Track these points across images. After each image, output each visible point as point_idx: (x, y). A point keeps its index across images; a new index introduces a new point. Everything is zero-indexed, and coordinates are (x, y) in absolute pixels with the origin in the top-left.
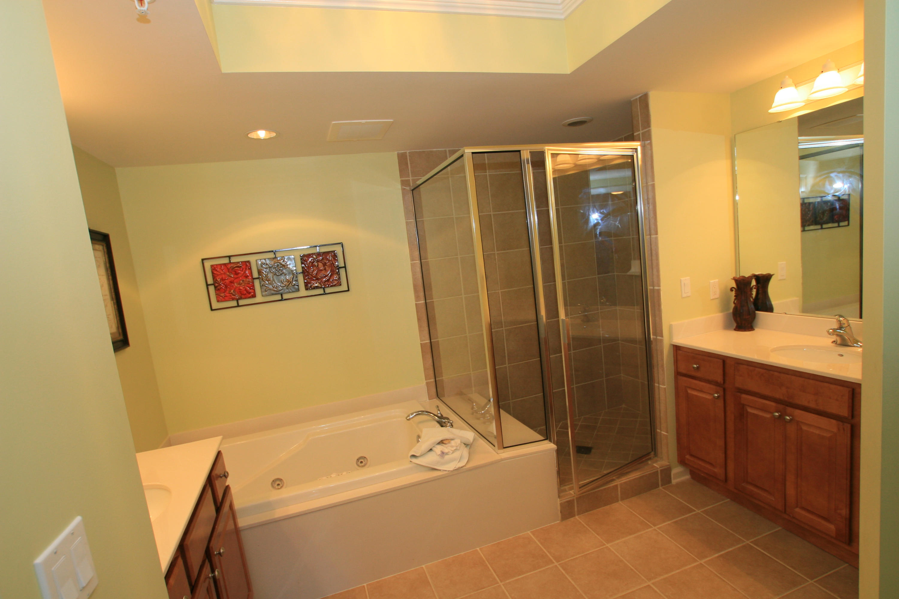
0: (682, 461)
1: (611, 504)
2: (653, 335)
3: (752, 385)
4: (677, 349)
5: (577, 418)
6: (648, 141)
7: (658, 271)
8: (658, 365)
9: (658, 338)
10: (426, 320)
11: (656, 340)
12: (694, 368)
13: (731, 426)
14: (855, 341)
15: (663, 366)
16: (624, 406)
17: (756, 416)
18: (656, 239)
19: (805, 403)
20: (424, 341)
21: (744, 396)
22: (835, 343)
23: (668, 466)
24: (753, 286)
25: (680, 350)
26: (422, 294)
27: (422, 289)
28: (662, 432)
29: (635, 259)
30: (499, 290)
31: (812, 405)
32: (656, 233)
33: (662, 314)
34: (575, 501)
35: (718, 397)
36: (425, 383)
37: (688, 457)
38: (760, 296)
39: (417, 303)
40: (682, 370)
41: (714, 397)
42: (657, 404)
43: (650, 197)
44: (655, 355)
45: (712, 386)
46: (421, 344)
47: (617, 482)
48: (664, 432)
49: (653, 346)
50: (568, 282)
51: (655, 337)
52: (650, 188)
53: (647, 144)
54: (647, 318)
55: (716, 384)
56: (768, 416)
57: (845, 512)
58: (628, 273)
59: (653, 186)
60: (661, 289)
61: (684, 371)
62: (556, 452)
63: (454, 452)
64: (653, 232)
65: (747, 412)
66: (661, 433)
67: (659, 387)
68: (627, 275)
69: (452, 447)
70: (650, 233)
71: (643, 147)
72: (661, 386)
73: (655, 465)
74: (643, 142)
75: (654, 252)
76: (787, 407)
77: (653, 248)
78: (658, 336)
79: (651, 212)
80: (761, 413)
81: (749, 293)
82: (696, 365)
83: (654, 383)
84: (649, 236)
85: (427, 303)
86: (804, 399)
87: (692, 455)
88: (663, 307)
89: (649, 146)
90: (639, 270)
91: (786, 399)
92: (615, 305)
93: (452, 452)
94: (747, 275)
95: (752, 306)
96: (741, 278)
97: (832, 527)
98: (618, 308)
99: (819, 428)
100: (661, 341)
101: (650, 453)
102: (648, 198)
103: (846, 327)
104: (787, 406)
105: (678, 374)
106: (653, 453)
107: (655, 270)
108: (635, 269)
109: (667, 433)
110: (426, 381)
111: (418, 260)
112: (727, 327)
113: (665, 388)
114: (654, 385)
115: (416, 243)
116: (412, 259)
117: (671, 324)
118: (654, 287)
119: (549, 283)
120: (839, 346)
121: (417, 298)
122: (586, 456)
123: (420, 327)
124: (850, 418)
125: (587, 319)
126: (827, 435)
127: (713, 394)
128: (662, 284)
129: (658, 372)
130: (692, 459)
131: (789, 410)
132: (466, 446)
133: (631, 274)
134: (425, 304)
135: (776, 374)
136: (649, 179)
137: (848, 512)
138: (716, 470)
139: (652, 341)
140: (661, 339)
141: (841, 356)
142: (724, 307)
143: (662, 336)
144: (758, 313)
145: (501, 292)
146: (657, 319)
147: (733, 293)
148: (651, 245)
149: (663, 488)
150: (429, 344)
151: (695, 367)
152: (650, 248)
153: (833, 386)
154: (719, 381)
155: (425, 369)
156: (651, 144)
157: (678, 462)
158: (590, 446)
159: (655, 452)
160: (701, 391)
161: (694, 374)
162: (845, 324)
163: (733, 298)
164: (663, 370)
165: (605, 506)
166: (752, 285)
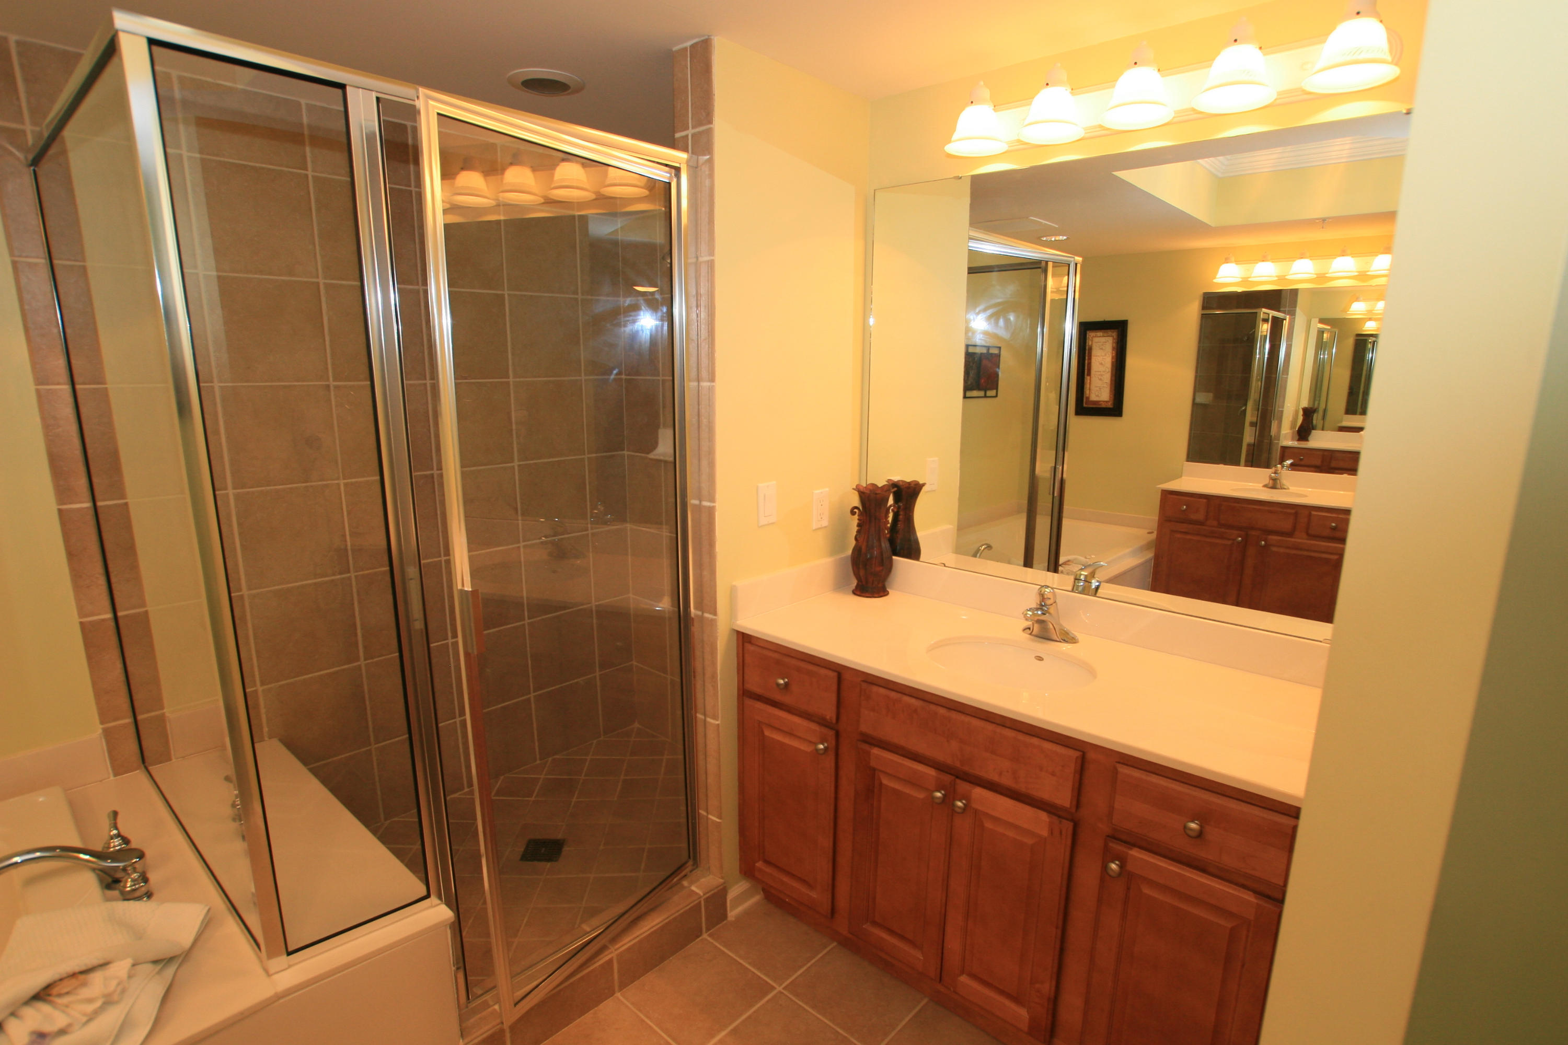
0: (748, 871)
1: (596, 1006)
2: (696, 608)
3: (891, 730)
4: (744, 640)
5: (538, 762)
6: (705, 155)
7: (712, 465)
8: (704, 674)
9: (707, 615)
10: (98, 557)
11: (701, 618)
12: (778, 685)
13: (846, 805)
14: (1063, 632)
15: (714, 676)
16: (636, 725)
17: (896, 792)
18: (711, 390)
19: (994, 777)
20: (93, 614)
21: (876, 751)
22: (1030, 632)
23: (721, 887)
24: (891, 506)
25: (750, 642)
26: (81, 482)
27: (82, 468)
28: (710, 816)
29: (665, 426)
30: (338, 479)
31: (1006, 781)
32: (712, 379)
33: (715, 562)
34: (508, 1035)
35: (826, 749)
36: (100, 731)
37: (759, 864)
38: (900, 525)
39: (61, 507)
40: (754, 685)
41: (817, 750)
42: (701, 756)
43: (703, 291)
44: (698, 653)
45: (814, 726)
46: (81, 623)
47: (612, 952)
48: (714, 816)
49: (695, 629)
50: (519, 466)
51: (699, 613)
52: (704, 270)
53: (703, 164)
54: (682, 568)
55: (822, 722)
56: (921, 795)
57: (1047, 987)
58: (651, 456)
59: (711, 265)
60: (717, 507)
61: (758, 690)
62: (450, 928)
63: (91, 1017)
64: (704, 374)
65: (881, 784)
66: (707, 818)
67: (705, 720)
68: (651, 459)
69: (90, 1001)
70: (698, 375)
71: (694, 169)
72: (709, 720)
73: (693, 888)
74: (695, 157)
75: (704, 421)
76: (958, 781)
77: (703, 411)
78: (706, 613)
79: (703, 326)
80: (907, 790)
81: (884, 520)
82: (783, 679)
83: (696, 713)
84: (696, 384)
85: (100, 511)
86: (992, 769)
87: (767, 862)
88: (720, 548)
89: (705, 169)
90: (671, 451)
91: (958, 764)
92: (624, 520)
93: (85, 1019)
94: (881, 483)
95: (885, 545)
96: (871, 488)
97: (1023, 1013)
98: (629, 526)
99: (1016, 827)
100: (713, 623)
101: (686, 863)
102: (698, 294)
103: (1051, 605)
104: (957, 777)
105: (745, 694)
106: (691, 862)
107: (704, 463)
108: (664, 449)
109: (720, 817)
110: (101, 726)
111: (64, 384)
112: (839, 586)
113: (718, 725)
114: (696, 717)
115: (55, 331)
116: (41, 378)
117: (735, 586)
118: (700, 501)
119: (474, 466)
120: (1038, 639)
121: (63, 492)
122: (549, 865)
123: (76, 576)
124: (1073, 810)
125: (560, 553)
126: (1029, 841)
127: (816, 744)
128: (719, 496)
129: (704, 690)
130: (768, 870)
131: (962, 786)
132: (161, 970)
133: (657, 457)
134: (92, 512)
135: (942, 711)
136: (704, 247)
137: (1053, 989)
138: (814, 895)
139: (693, 619)
140: (712, 620)
141: (1040, 660)
142: (836, 546)
143: (715, 614)
144: (896, 560)
145: (346, 485)
146: (705, 573)
147: (855, 520)
148: (699, 405)
149: (710, 935)
150: (112, 624)
151: (782, 684)
152: (696, 410)
153: (1047, 746)
154: (828, 717)
155: (99, 693)
156: (710, 162)
157: (741, 872)
158: (560, 836)
159: (695, 859)
160: (791, 734)
161: (778, 697)
162: (1050, 598)
163: (854, 529)
164: (715, 687)
165: (584, 1015)
166: (889, 504)
